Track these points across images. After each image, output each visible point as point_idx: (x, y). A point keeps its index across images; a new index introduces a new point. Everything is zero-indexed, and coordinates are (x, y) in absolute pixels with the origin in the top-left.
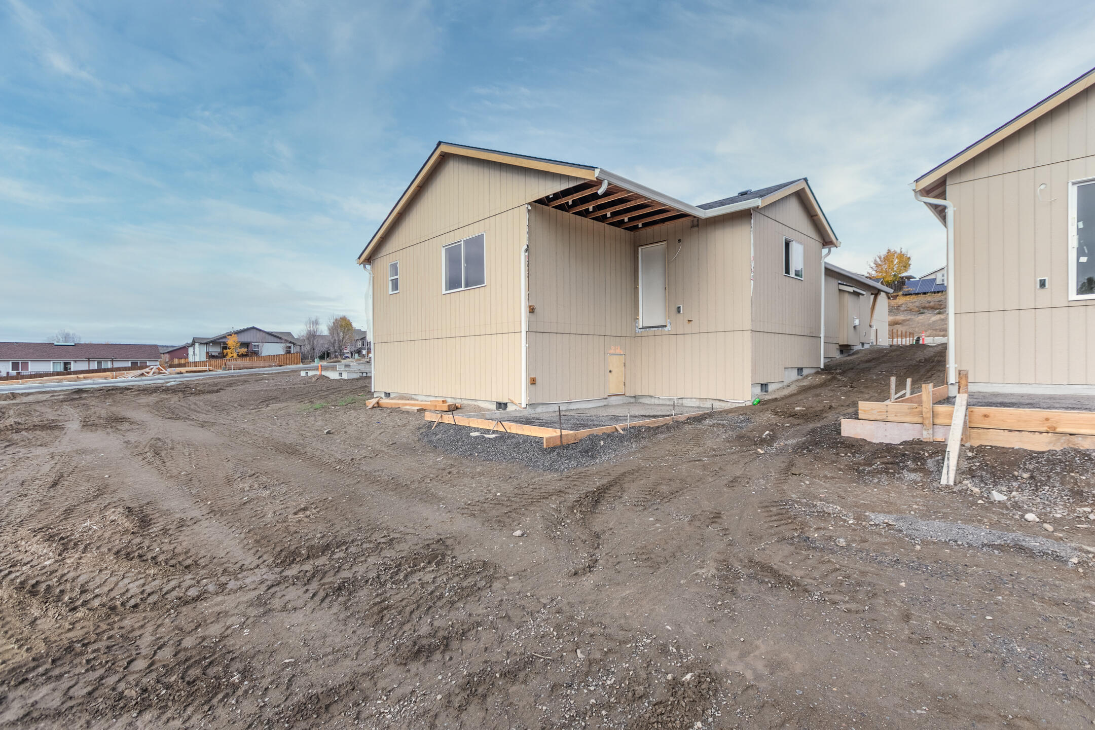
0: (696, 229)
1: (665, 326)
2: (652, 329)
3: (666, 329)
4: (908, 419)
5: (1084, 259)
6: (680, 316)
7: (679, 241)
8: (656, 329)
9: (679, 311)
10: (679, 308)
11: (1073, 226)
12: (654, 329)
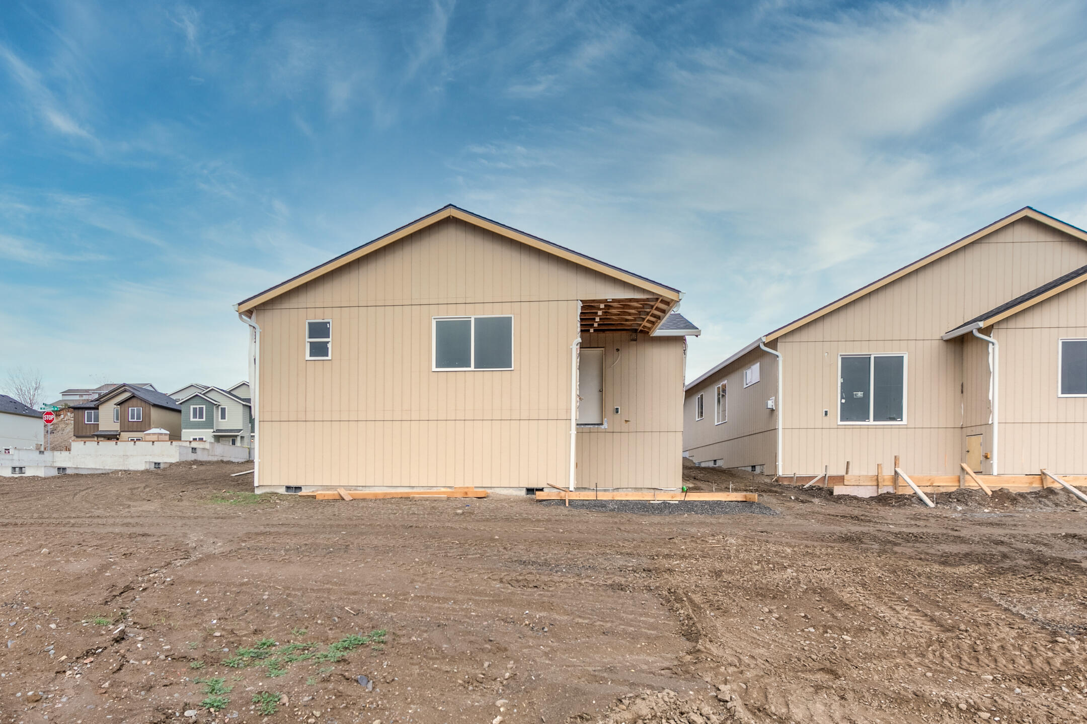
0: (635, 342)
1: (602, 424)
2: (587, 426)
3: (602, 427)
4: (870, 484)
5: (843, 401)
6: (617, 416)
7: (618, 350)
8: (592, 426)
9: (617, 412)
10: (617, 409)
11: (840, 380)
12: (589, 426)
